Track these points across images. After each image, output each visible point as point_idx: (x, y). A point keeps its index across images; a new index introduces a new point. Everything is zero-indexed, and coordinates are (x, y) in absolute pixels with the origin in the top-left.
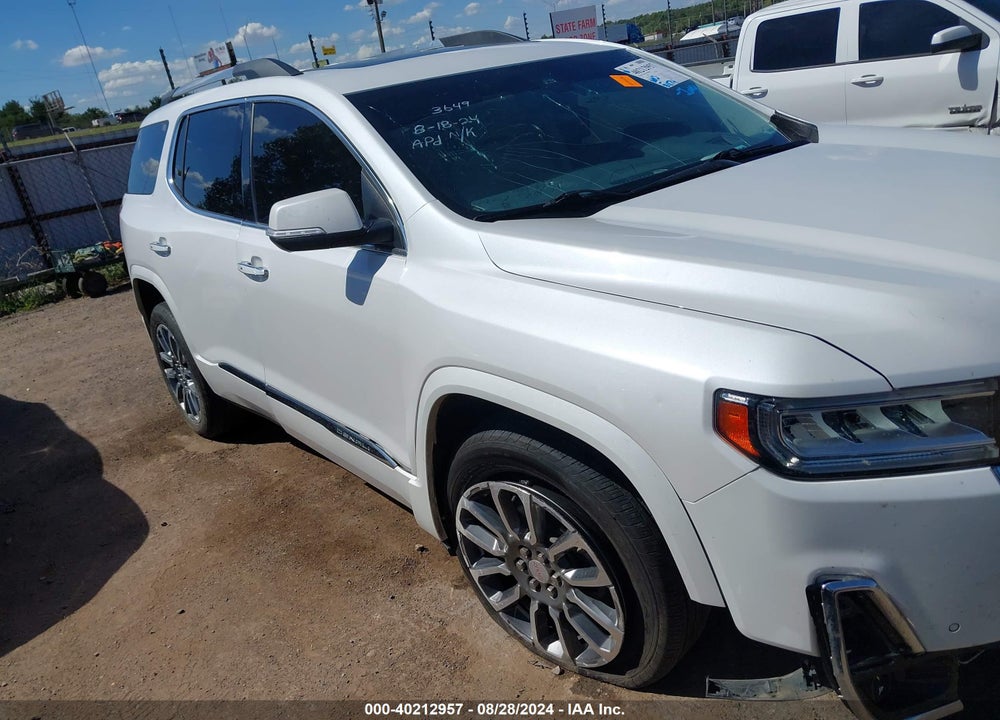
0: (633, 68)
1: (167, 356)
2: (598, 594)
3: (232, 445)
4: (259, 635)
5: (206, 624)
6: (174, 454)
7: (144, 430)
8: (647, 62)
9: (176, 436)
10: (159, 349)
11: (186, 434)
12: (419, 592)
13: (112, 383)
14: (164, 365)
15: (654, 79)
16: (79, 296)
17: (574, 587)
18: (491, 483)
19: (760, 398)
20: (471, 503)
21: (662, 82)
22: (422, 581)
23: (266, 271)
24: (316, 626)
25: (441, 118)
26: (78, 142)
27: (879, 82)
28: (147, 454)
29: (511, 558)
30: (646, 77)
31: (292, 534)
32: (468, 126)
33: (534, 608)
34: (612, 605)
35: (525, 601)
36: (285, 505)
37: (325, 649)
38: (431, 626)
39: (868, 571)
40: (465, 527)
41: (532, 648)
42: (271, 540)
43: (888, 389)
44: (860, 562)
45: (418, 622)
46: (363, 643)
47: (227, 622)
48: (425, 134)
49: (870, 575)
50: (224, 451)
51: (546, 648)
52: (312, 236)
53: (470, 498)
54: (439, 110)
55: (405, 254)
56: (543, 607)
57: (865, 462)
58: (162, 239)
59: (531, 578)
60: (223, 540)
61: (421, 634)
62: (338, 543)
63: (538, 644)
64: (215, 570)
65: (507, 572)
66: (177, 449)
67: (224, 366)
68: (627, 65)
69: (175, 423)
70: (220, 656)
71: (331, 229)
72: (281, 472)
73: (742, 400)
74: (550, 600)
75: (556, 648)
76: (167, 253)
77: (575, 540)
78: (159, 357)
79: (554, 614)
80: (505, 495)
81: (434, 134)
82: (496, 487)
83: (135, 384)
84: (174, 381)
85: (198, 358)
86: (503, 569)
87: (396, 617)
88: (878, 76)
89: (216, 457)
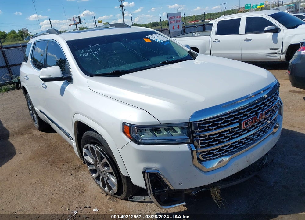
0: (152, 36)
1: (30, 107)
2: (111, 173)
3: (45, 133)
4: (34, 182)
5: (21, 179)
6: (30, 135)
7: (24, 128)
8: (158, 35)
9: (32, 130)
10: (28, 106)
11: (35, 129)
12: (79, 174)
13: (20, 114)
14: (30, 110)
15: (156, 40)
16: (19, 89)
17: (108, 172)
18: (88, 145)
19: (132, 125)
20: (85, 150)
21: (158, 41)
22: (81, 171)
23: (46, 86)
24: (50, 181)
25: (90, 48)
26: (23, 45)
27: (250, 40)
28: (22, 134)
29: (95, 165)
30: (154, 39)
31: (52, 157)
32: (96, 51)
33: (101, 178)
34: (114, 176)
35: (99, 176)
36: (53, 150)
37: (50, 186)
38: (79, 182)
39: (157, 168)
40: (85, 156)
41: (102, 189)
42: (47, 158)
43: (160, 124)
44: (155, 166)
45: (76, 181)
46: (60, 185)
47: (27, 179)
48: (84, 53)
49: (157, 169)
50: (43, 134)
51: (105, 189)
52: (49, 78)
53: (85, 149)
54: (90, 46)
55: (72, 83)
56: (103, 178)
57: (156, 141)
58: (27, 75)
59: (100, 170)
60: (34, 158)
61: (75, 184)
62: (63, 160)
63: (103, 188)
64: (29, 166)
65: (95, 168)
66: (31, 133)
67: (41, 111)
68: (150, 36)
69: (33, 126)
70: (23, 187)
71: (54, 76)
72: (56, 141)
73: (128, 125)
74: (104, 176)
75: (106, 189)
76: (28, 79)
77: (105, 160)
78: (29, 108)
79: (105, 179)
80: (91, 148)
81: (86, 53)
82: (89, 145)
83: (26, 115)
84: (32, 114)
85: (36, 108)
86: (94, 168)
87: (71, 179)
88: (250, 38)
89: (41, 136)
